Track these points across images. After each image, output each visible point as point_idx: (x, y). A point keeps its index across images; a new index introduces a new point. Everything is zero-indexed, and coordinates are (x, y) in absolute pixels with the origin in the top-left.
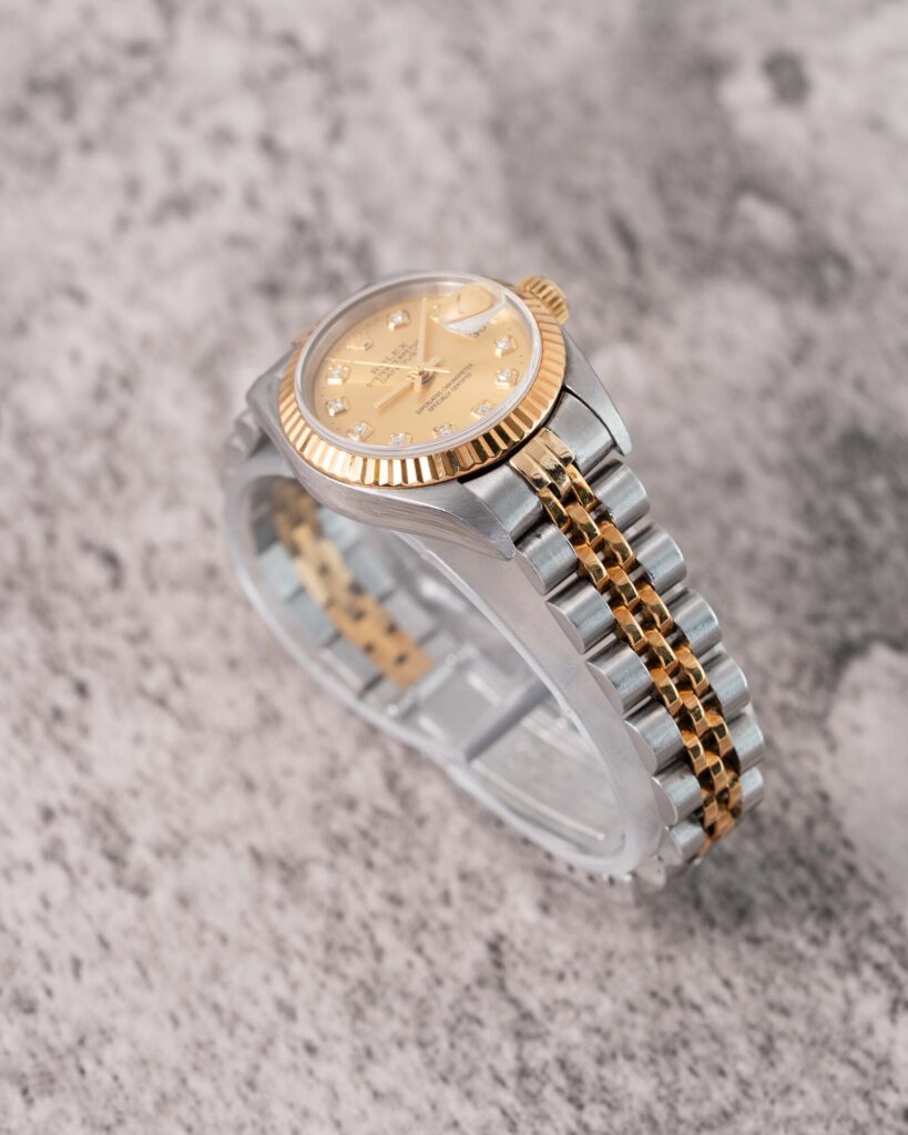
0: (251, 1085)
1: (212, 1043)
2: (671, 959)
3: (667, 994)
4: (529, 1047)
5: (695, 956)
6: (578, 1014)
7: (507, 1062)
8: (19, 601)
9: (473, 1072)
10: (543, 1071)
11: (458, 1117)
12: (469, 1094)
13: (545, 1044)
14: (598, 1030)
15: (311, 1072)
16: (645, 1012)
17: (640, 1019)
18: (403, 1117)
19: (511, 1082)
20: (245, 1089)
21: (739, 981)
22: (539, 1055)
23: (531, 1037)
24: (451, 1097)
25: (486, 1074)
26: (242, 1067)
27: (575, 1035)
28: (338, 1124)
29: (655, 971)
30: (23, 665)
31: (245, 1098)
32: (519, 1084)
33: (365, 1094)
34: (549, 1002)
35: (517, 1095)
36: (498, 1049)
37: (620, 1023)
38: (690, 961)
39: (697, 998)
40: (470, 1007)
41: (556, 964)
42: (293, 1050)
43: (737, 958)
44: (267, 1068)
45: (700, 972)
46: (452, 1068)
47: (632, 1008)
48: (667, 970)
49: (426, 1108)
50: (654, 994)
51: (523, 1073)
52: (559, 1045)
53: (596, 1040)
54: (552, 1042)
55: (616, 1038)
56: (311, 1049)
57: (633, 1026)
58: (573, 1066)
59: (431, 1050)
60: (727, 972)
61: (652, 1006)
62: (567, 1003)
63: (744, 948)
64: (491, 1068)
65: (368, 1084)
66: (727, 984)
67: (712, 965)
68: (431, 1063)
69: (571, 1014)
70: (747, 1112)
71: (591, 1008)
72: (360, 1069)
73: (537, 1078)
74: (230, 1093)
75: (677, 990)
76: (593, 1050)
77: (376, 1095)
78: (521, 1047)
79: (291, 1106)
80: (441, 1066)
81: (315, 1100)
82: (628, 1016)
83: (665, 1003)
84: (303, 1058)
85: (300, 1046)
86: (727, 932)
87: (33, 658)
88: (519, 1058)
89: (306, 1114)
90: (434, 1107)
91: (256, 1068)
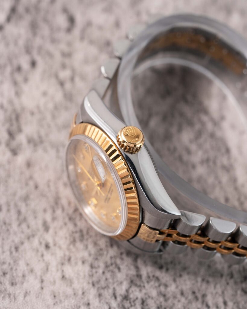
0: (17, 249)
1: (10, 224)
2: (208, 282)
3: (199, 295)
4: (133, 288)
5: (218, 286)
6: (159, 286)
7: (121, 290)
8: (28, 18)
9: (107, 287)
10: (134, 301)
11: (91, 302)
12: (100, 295)
13: (140, 291)
14: (164, 296)
15: (42, 256)
16: (186, 298)
17: (183, 300)
18: (69, 291)
19: (119, 299)
20: (13, 249)
21: (230, 304)
22: (136, 294)
23: (136, 285)
24: (92, 293)
25: (111, 291)
26: (17, 240)
27: (154, 293)
28: (42, 281)
29: (199, 284)
30: (16, 43)
31: (11, 253)
32: (122, 301)
33: (59, 274)
34: (151, 275)
35: (119, 305)
36: (121, 283)
37: (175, 297)
38: (215, 287)
39: (210, 303)
40: (118, 261)
41: (163, 262)
42: (41, 243)
43: (235, 295)
44: (27, 245)
45: (217, 293)
46: (99, 282)
47: (182, 294)
48: (204, 286)
49: (80, 292)
50: (194, 293)
51: (126, 298)
52: (145, 294)
53: (162, 299)
54: (144, 291)
55: (170, 302)
56: (47, 247)
57: (179, 301)
58: (147, 305)
59: (94, 270)
60: (227, 299)
61: (191, 297)
62: (157, 279)
63: (239, 292)
64: (114, 289)
65: (63, 271)
66: (225, 303)
67: (223, 292)
68: (91, 276)
69: (157, 284)
71: (166, 286)
72: (62, 264)
73: (130, 303)
74: (6, 248)
75: (204, 296)
76: (158, 302)
77: (63, 277)
78: (130, 287)
79: (28, 265)
80: (95, 279)
81: (39, 267)
82: (179, 296)
83: (196, 298)
84: (42, 248)
85: (44, 243)
86: (236, 283)
87: (21, 43)
88: (127, 291)
89: (32, 271)
90: (83, 293)
91: (22, 243)
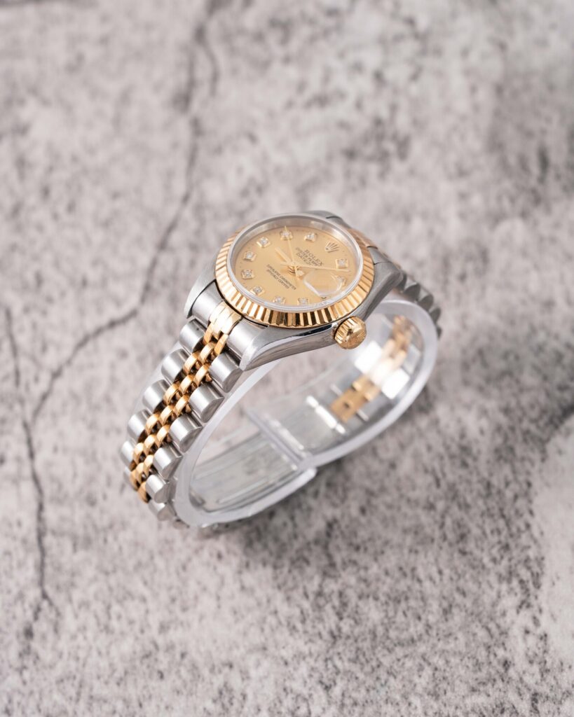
0: (184, 568)
1: (173, 541)
2: (416, 552)
3: (408, 571)
4: (328, 581)
5: (430, 554)
6: (358, 570)
7: (313, 586)
8: (165, 293)
9: (295, 587)
10: (330, 596)
11: (279, 609)
12: (288, 599)
13: (336, 582)
14: (365, 581)
15: (215, 568)
16: (393, 578)
17: (389, 580)
18: (252, 602)
19: (312, 597)
20: (181, 571)
21: (447, 572)
22: (332, 586)
23: (330, 576)
24: (279, 597)
25: (301, 590)
26: (183, 557)
27: (352, 580)
28: (218, 598)
29: (406, 557)
30: (154, 325)
31: (178, 574)
32: (316, 599)
33: (238, 586)
34: (346, 560)
35: (312, 605)
36: (312, 578)
37: (378, 580)
38: (426, 556)
39: (422, 576)
40: (306, 554)
41: (358, 541)
42: (211, 555)
43: (451, 560)
44: (195, 561)
45: (428, 563)
46: (285, 583)
47: (387, 573)
48: (413, 557)
49: (264, 600)
50: (401, 569)
51: (320, 594)
52: (343, 584)
53: (363, 586)
54: (340, 581)
55: (373, 587)
56: (220, 556)
57: (384, 583)
58: (346, 596)
59: (278, 571)
60: (442, 566)
61: (397, 574)
62: (355, 563)
63: (456, 555)
64: (305, 588)
65: (241, 581)
66: (440, 572)
67: (436, 560)
68: (275, 578)
69: (355, 569)
70: (424, 642)
71: (366, 568)
72: (240, 572)
73: (325, 599)
74: (172, 570)
75: (413, 570)
76: (358, 590)
77: (243, 588)
78: (323, 580)
79: (199, 583)
80: (280, 580)
81: (212, 583)
82: (383, 577)
83: (405, 575)
84: (214, 560)
85: (215, 554)
86: (451, 545)
87: (161, 324)
88: (320, 586)
89: (205, 589)
90: (269, 601)
91: (189, 559)
